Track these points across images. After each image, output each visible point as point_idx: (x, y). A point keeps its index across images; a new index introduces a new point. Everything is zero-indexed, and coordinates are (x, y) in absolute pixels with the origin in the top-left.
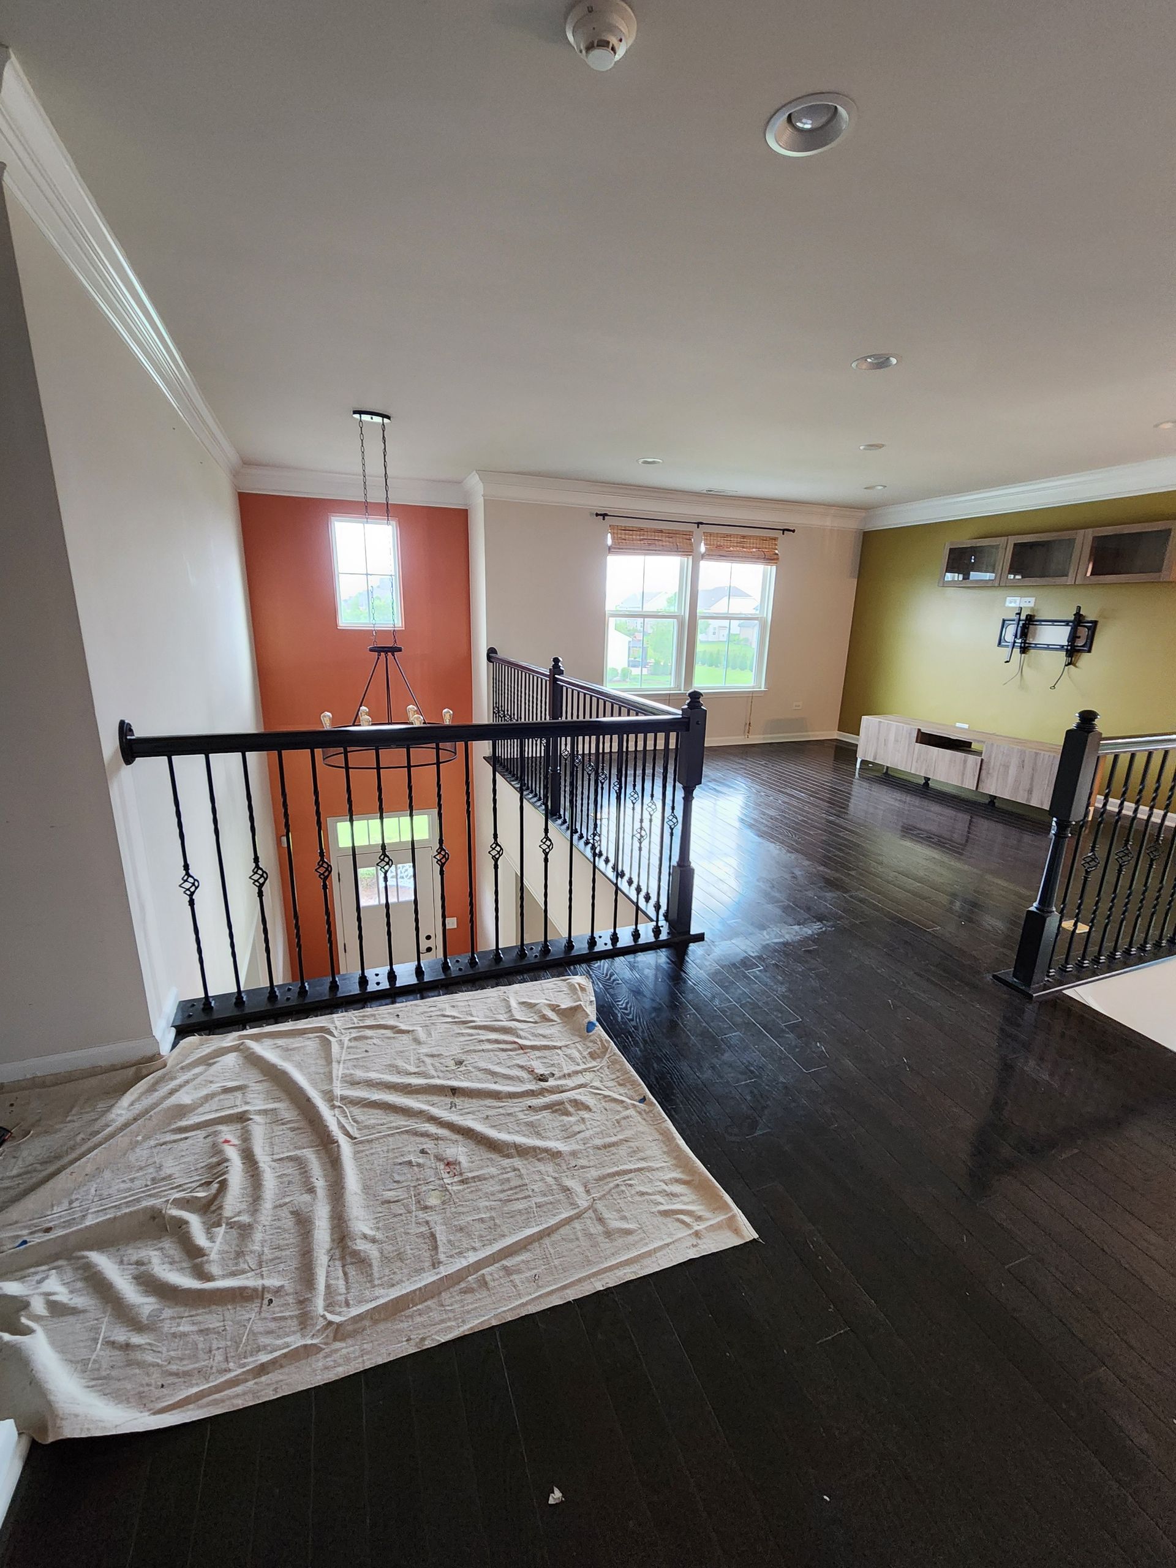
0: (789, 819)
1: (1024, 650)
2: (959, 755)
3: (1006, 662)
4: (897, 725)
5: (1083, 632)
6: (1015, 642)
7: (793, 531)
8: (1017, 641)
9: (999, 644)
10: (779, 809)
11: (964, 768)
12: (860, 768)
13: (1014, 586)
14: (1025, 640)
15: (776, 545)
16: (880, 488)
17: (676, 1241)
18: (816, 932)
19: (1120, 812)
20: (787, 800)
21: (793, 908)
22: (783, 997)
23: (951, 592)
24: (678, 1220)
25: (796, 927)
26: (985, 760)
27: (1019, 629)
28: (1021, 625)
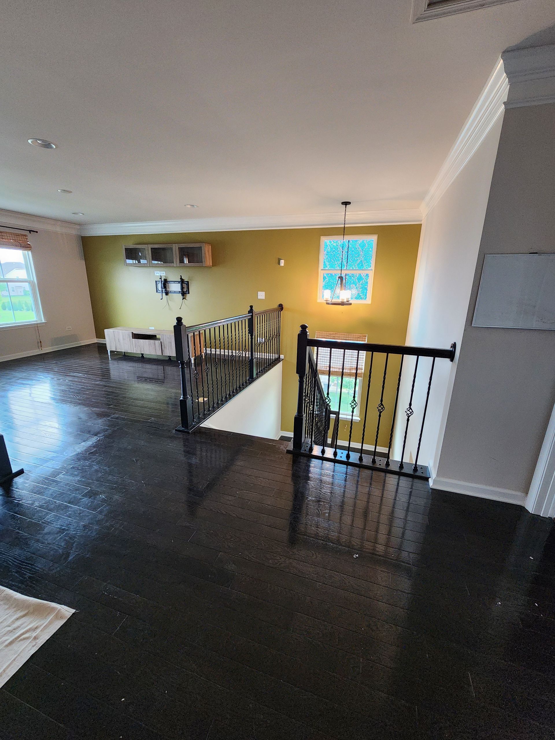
0: (73, 389)
1: (167, 294)
2: (152, 341)
3: (161, 299)
4: (122, 332)
5: (185, 286)
6: (162, 291)
7: (37, 232)
8: (163, 290)
9: (157, 291)
10: (67, 385)
11: (155, 347)
12: (110, 355)
13: (156, 266)
14: (166, 290)
15: (27, 239)
16: (81, 214)
17: (20, 653)
18: (94, 442)
19: (211, 353)
20: (71, 379)
21: (80, 435)
22: (79, 482)
23: (132, 269)
24: (21, 640)
25: (83, 443)
26: (162, 341)
27: (162, 285)
28: (163, 283)
